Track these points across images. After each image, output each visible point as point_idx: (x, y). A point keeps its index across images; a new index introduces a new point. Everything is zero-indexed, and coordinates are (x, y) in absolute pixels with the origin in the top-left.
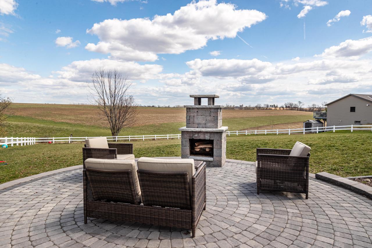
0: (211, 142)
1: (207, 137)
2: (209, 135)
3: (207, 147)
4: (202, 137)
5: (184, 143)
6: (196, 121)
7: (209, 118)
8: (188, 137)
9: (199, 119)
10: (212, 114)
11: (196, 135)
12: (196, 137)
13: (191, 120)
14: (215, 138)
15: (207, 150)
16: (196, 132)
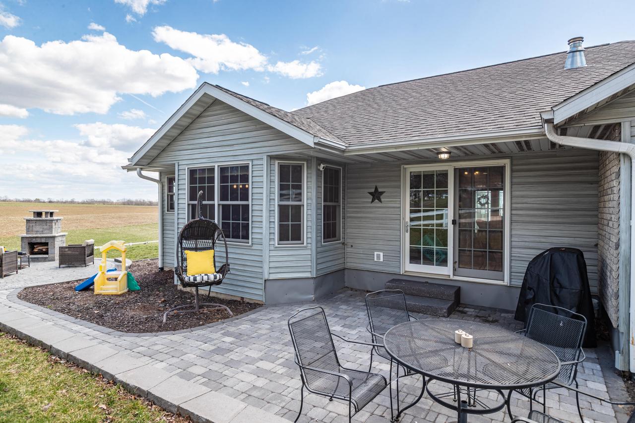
0: (46, 244)
1: (43, 241)
2: (45, 239)
3: (44, 248)
4: (39, 241)
5: (24, 245)
6: (35, 229)
7: (45, 227)
8: (26, 242)
9: (38, 228)
10: (48, 224)
11: (34, 240)
12: (34, 241)
13: (30, 229)
14: (50, 241)
15: (44, 250)
16: (33, 237)
